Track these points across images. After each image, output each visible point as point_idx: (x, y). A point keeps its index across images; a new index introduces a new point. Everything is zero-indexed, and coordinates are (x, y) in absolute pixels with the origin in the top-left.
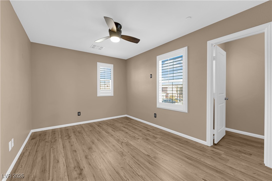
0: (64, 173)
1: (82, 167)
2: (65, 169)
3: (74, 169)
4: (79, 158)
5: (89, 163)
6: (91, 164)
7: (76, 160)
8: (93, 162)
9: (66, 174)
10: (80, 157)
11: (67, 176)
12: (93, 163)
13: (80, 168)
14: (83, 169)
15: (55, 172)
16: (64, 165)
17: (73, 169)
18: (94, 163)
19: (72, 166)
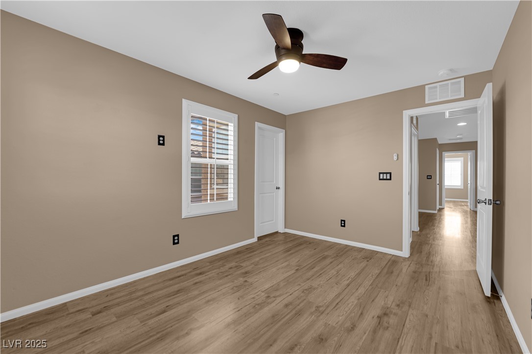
0: (407, 334)
1: (376, 320)
2: (404, 339)
3: (388, 327)
4: (364, 338)
5: (359, 317)
6: (360, 312)
7: (373, 340)
8: (354, 312)
9: (405, 330)
10: (361, 338)
11: (405, 325)
12: (356, 312)
13: (378, 321)
14: (378, 317)
15: (423, 349)
16: (401, 348)
17: (390, 329)
18: (355, 310)
19: (388, 335)
